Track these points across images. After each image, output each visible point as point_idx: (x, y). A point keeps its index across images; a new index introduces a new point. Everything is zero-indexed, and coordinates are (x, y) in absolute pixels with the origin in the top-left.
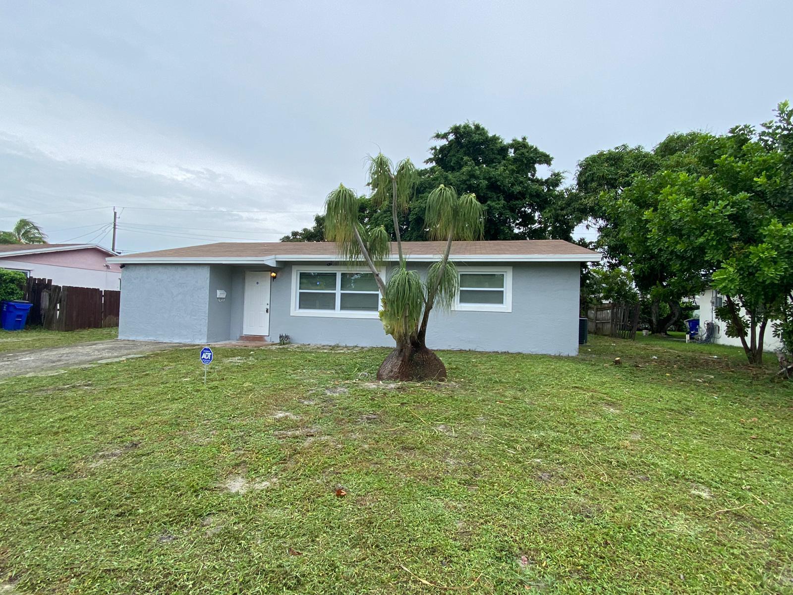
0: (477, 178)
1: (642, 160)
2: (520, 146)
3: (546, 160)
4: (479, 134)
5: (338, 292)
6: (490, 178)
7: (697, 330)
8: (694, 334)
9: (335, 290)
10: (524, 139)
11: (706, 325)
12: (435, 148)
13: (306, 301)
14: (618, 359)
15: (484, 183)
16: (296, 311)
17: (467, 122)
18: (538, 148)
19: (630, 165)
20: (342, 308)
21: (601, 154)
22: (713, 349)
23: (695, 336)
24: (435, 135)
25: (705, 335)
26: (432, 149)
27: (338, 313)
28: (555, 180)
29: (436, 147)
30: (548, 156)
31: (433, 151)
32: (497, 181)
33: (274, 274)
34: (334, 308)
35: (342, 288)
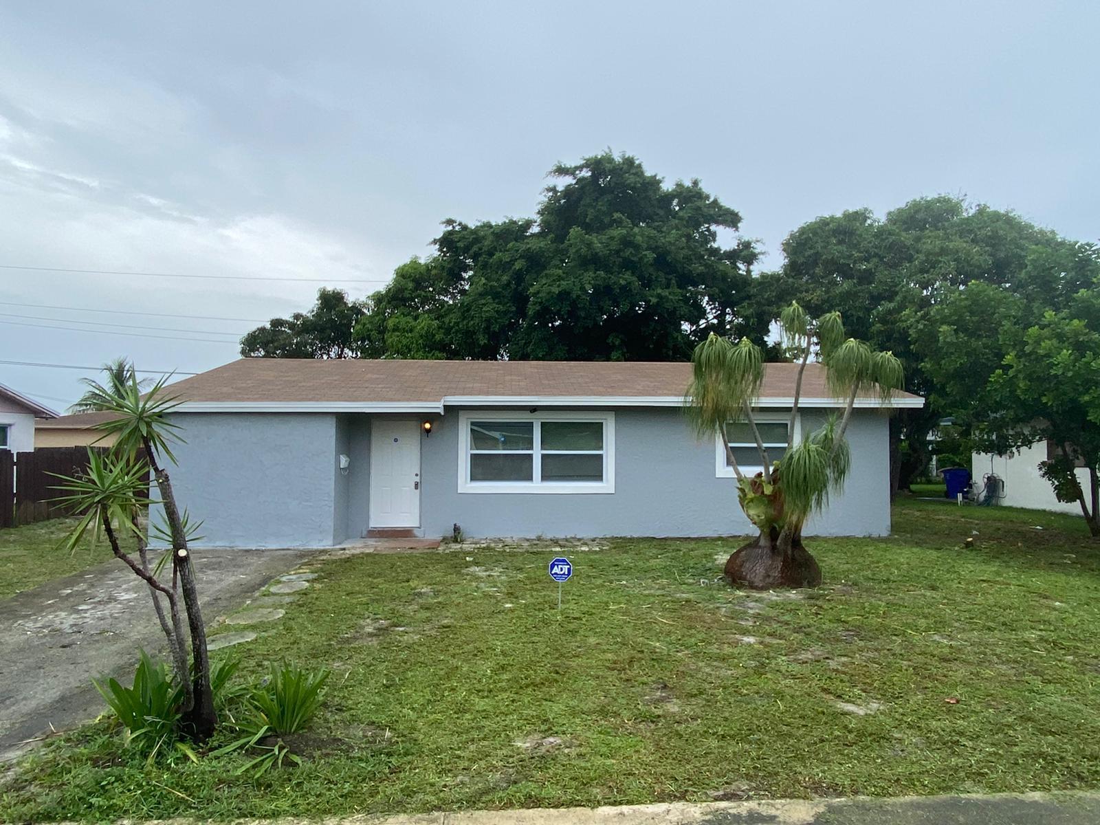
0: (637, 247)
1: (887, 238)
2: (691, 196)
3: (732, 219)
4: (634, 174)
5: (537, 452)
6: (657, 247)
7: (971, 486)
8: (967, 492)
9: (532, 449)
10: (695, 183)
11: (986, 480)
12: (554, 189)
13: (483, 468)
14: (970, 539)
15: (650, 256)
16: (466, 485)
17: (607, 151)
18: (719, 201)
19: (870, 245)
20: (545, 477)
21: (824, 223)
22: (998, 514)
23: (969, 496)
24: (554, 168)
25: (984, 494)
26: (549, 190)
27: (537, 486)
28: (746, 253)
29: (555, 187)
30: (736, 215)
31: (551, 194)
32: (669, 253)
33: (428, 426)
34: (529, 478)
35: (544, 445)
